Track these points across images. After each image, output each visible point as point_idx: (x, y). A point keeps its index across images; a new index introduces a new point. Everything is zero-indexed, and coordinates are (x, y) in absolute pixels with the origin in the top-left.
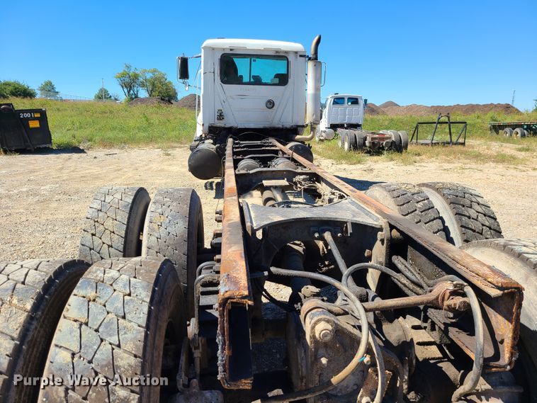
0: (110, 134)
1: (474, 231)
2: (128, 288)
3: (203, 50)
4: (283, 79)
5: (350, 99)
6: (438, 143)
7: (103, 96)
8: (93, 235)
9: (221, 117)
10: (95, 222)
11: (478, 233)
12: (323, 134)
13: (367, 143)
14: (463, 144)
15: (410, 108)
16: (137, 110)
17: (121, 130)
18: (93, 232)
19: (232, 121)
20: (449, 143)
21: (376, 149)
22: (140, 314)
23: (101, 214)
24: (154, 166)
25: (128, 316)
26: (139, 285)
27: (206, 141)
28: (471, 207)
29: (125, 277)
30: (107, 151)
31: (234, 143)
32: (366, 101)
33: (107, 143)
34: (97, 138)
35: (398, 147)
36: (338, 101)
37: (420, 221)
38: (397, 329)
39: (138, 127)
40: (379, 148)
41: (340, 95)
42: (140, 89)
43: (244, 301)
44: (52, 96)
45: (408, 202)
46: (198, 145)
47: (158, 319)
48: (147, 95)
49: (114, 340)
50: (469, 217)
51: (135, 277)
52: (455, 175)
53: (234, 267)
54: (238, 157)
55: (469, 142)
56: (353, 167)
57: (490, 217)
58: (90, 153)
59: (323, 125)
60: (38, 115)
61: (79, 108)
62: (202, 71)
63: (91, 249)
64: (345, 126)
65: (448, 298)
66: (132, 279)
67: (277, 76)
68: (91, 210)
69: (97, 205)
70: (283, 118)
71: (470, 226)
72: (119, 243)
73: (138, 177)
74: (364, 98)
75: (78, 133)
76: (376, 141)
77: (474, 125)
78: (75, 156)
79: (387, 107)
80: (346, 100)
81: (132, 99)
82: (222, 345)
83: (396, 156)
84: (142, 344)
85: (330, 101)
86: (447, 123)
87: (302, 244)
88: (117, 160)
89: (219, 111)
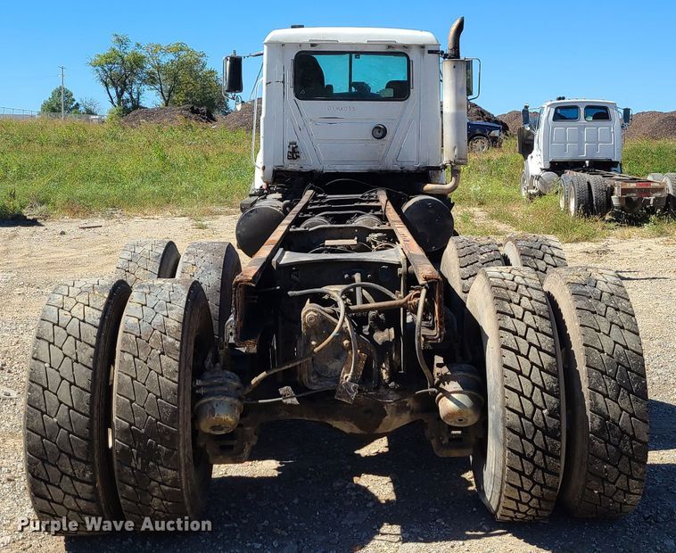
3: (265, 47)
4: (400, 90)
5: (589, 108)
7: (61, 104)
9: (294, 153)
10: (126, 271)
12: (536, 183)
13: (615, 200)
16: (139, 134)
17: (106, 179)
19: (312, 160)
23: (131, 264)
25: (173, 302)
27: (271, 196)
28: (542, 259)
30: (83, 222)
31: (314, 198)
32: (627, 111)
33: (79, 207)
36: (564, 113)
38: (385, 335)
39: (141, 174)
41: (568, 100)
42: (145, 87)
45: (471, 254)
46: (255, 202)
48: (160, 101)
49: (165, 313)
59: (535, 163)
62: (264, 79)
64: (588, 165)
67: (391, 85)
70: (405, 153)
76: (634, 196)
80: (582, 111)
81: (126, 111)
85: (547, 115)
88: (103, 237)
89: (291, 143)
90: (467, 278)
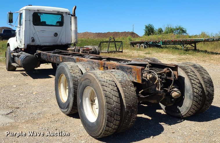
19: (38, 42)
20: (116, 52)
86: (114, 42)
89: (32, 38)
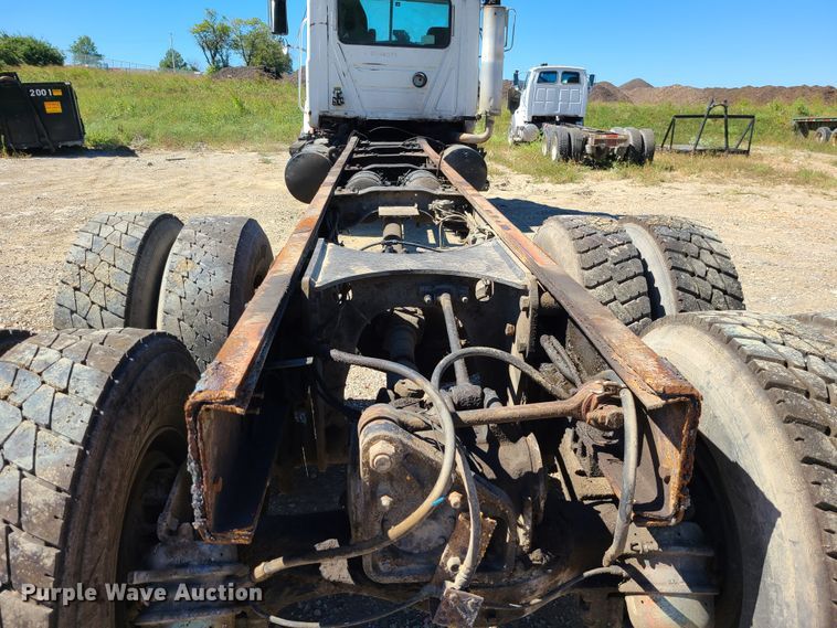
0: (180, 127)
1: (698, 296)
2: (66, 379)
5: (565, 73)
6: (705, 150)
7: (173, 63)
8: (76, 289)
9: (339, 99)
10: (80, 268)
11: (704, 299)
12: (520, 132)
13: (588, 149)
14: (746, 152)
15: (669, 91)
16: (225, 86)
17: (198, 119)
18: (76, 284)
19: (357, 108)
20: (722, 151)
21: (601, 159)
22: (76, 422)
23: (90, 256)
24: (241, 180)
25: (55, 425)
26: (85, 376)
27: (318, 141)
28: (698, 258)
29: (66, 362)
30: (171, 154)
31: (359, 145)
32: (592, 77)
33: (175, 141)
34: (158, 133)
35: (638, 156)
36: (546, 77)
37: (611, 279)
38: (521, 454)
39: (225, 116)
40: (608, 157)
41: (551, 66)
42: (232, 52)
43: (229, 408)
44: (93, 62)
45: (596, 248)
46: (303, 147)
47: (112, 430)
48: (244, 64)
49: (27, 463)
50: (693, 274)
51: (84, 363)
52: (723, 204)
53: (237, 351)
54: (352, 168)
55: (756, 149)
56: (560, 187)
57: (727, 273)
58: (144, 157)
59: (521, 117)
60: (58, 93)
61: (134, 82)
62: (308, 20)
63: (72, 312)
64: (558, 119)
65: (596, 407)
66: (78, 366)
67: (432, 31)
68: (74, 250)
69: (85, 241)
70: (440, 103)
71: (692, 289)
72: (118, 302)
73: (211, 198)
74: (589, 73)
75: (125, 124)
76: (603, 145)
77: (768, 122)
78: (119, 160)
79: (633, 88)
80: (560, 75)
81: (219, 69)
82: (198, 476)
83: (633, 170)
84: (72, 470)
85: (533, 77)
86: (722, 117)
87: (420, 312)
88: (183, 169)
89: (336, 89)
90: (594, 287)
